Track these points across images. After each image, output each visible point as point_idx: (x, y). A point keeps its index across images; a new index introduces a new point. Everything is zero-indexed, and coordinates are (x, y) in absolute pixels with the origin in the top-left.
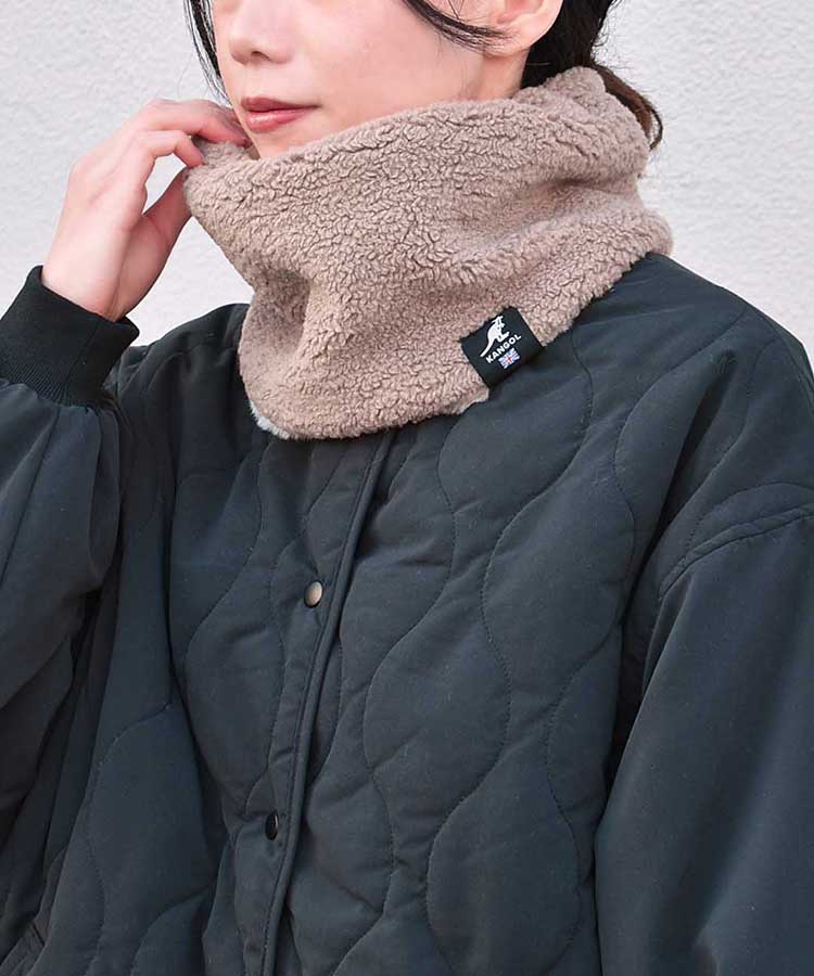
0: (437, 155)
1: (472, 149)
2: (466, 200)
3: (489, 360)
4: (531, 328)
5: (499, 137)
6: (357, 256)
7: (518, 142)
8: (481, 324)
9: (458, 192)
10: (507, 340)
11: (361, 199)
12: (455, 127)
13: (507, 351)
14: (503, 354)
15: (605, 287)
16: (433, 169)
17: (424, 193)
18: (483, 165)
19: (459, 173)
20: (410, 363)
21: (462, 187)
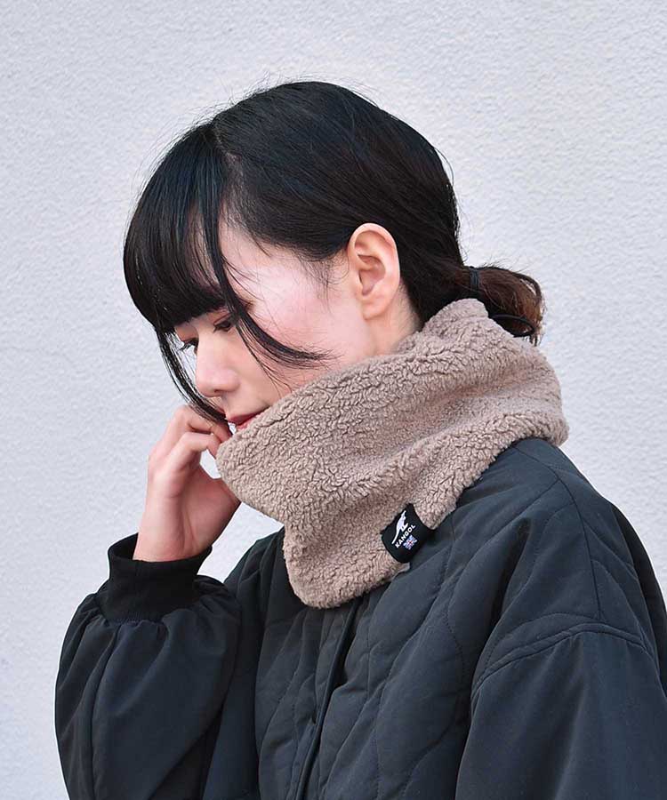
0: (322, 415)
1: (347, 403)
2: (354, 439)
3: (397, 546)
4: (421, 519)
5: (367, 388)
6: (287, 497)
7: (382, 387)
8: (393, 518)
9: (345, 436)
10: (406, 530)
11: (280, 457)
12: (332, 391)
13: (408, 537)
14: (405, 540)
15: (473, 478)
16: (323, 425)
17: (320, 444)
18: (358, 412)
19: (342, 423)
20: (349, 555)
21: (346, 433)
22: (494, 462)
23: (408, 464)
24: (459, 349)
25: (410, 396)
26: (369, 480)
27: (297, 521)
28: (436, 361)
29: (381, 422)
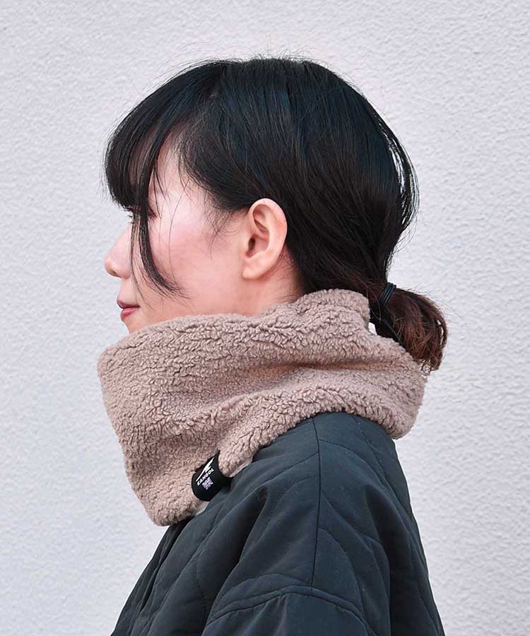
0: (163, 352)
2: (184, 380)
3: (198, 483)
4: (220, 464)
5: (207, 339)
7: (219, 342)
8: (206, 460)
9: (177, 375)
10: (208, 472)
12: (178, 333)
13: (207, 478)
15: (269, 438)
16: (161, 360)
17: (153, 375)
18: (193, 357)
19: (176, 363)
20: (168, 483)
21: (179, 372)
22: (293, 428)
23: (219, 415)
24: (304, 330)
25: (242, 357)
26: (184, 422)
27: (128, 437)
28: (276, 333)
29: (211, 372)
